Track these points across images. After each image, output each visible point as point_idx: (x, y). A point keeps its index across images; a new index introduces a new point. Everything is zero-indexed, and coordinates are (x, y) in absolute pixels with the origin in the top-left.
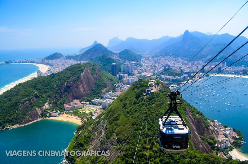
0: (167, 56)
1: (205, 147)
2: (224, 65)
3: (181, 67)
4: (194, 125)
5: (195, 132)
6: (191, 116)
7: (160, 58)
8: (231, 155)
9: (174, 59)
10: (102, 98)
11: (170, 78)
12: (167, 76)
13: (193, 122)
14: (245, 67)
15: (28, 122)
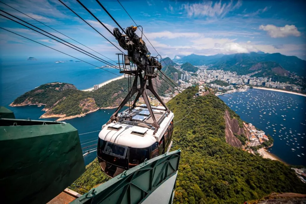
0: (219, 69)
1: (237, 142)
2: (269, 80)
3: (229, 79)
4: (230, 123)
5: (230, 129)
6: (228, 117)
7: (212, 71)
8: (258, 152)
9: (224, 72)
10: (164, 96)
11: (217, 87)
12: (215, 85)
13: (229, 122)
14: (290, 83)
15: (116, 106)
